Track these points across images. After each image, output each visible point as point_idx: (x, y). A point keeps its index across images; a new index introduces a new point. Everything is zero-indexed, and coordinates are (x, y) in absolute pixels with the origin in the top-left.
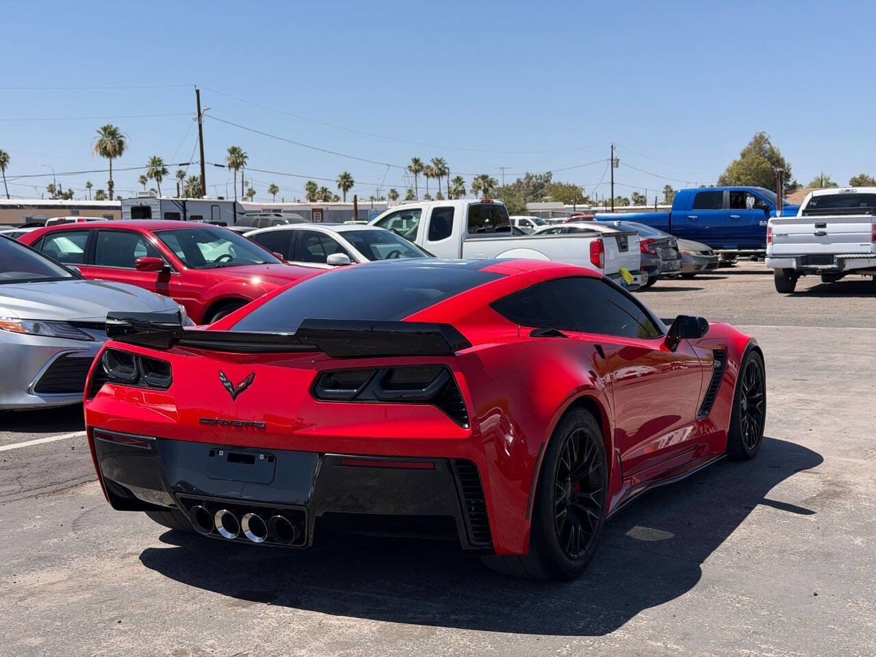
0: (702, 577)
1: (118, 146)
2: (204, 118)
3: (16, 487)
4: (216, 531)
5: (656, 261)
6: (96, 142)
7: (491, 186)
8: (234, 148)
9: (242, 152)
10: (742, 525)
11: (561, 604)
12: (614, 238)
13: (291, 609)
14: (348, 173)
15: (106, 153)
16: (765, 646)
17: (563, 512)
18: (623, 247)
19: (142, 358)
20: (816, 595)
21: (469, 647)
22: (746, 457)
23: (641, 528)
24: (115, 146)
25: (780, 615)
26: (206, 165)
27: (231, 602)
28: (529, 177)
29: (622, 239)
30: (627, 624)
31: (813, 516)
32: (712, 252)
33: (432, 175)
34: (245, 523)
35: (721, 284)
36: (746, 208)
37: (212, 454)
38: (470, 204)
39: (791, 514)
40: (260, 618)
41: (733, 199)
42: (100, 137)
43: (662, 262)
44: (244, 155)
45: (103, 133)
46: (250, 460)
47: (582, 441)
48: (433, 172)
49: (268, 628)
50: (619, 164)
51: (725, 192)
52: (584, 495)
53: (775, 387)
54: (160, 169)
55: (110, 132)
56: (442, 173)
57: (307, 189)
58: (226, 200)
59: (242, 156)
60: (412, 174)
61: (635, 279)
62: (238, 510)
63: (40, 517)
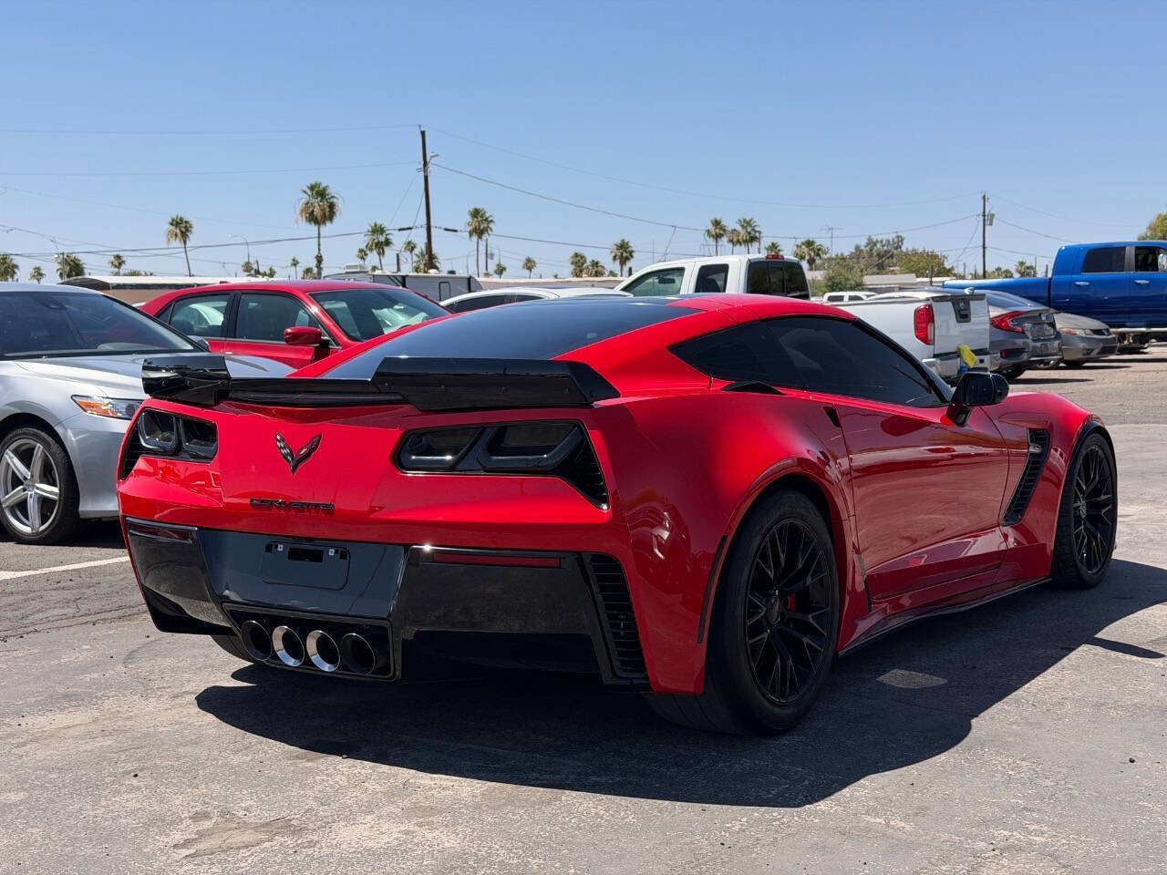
0: (970, 735)
1: (328, 209)
2: (431, 168)
3: (71, 611)
4: (276, 657)
5: (1024, 343)
6: (301, 204)
7: (818, 255)
8: (476, 209)
9: (487, 215)
10: (1050, 670)
11: (753, 766)
12: (950, 303)
13: (372, 764)
14: (626, 241)
15: (312, 219)
16: (1036, 827)
17: (762, 636)
18: (963, 316)
19: (184, 420)
20: (1132, 761)
21: (602, 818)
22: (1084, 585)
23: (902, 672)
24: (323, 210)
25: (1070, 786)
26: (433, 230)
27: (295, 754)
28: (872, 243)
29: (962, 304)
30: (839, 793)
31: (1161, 659)
32: (1108, 330)
33: (738, 242)
34: (311, 645)
35: (1119, 374)
36: (1157, 270)
37: (269, 548)
38: (749, 260)
39: (1128, 657)
40: (327, 775)
41: (1140, 258)
42: (305, 198)
43: (1032, 344)
44: (490, 219)
45: (309, 192)
46: (317, 556)
47: (794, 538)
48: (740, 238)
49: (332, 787)
50: (994, 221)
51: (1128, 248)
52: (799, 616)
53: (1156, 498)
54: (382, 239)
55: (319, 192)
56: (753, 238)
57: (572, 263)
58: (457, 275)
59: (486, 220)
60: (711, 241)
61: (982, 361)
62: (301, 626)
63: (88, 647)
